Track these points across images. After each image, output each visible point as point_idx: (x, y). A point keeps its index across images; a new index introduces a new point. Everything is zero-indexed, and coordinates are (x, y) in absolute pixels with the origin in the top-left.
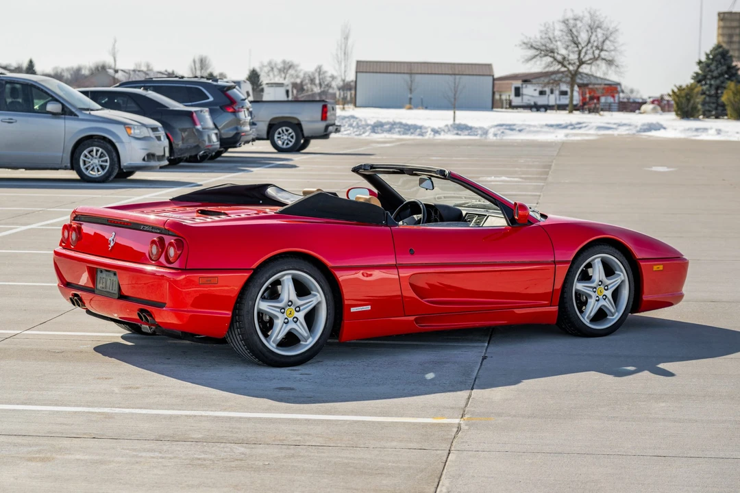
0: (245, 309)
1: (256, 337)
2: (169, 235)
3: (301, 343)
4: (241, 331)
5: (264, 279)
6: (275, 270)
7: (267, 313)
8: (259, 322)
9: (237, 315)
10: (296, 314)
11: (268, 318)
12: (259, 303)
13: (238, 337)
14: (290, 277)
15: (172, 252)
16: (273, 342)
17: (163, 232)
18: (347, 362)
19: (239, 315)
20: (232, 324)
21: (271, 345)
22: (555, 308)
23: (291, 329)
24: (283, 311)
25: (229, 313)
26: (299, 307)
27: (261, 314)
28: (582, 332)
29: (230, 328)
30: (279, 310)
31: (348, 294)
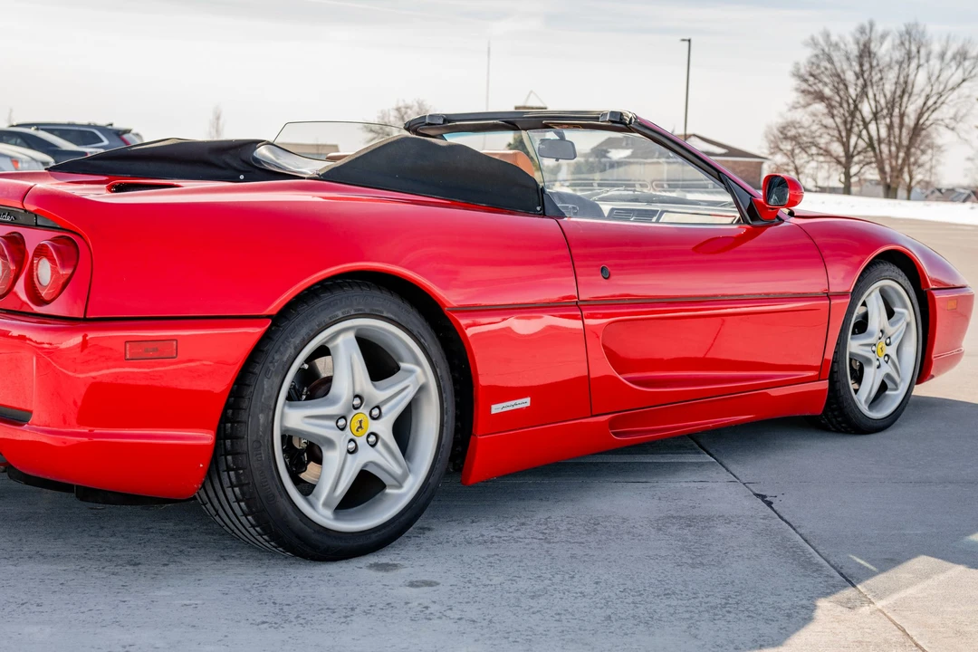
0: (250, 434)
1: (282, 501)
2: (37, 226)
3: (388, 491)
4: (243, 493)
5: (291, 351)
6: (314, 325)
7: (301, 434)
8: (284, 451)
10: (374, 426)
11: (305, 443)
12: (282, 413)
14: (351, 336)
15: (44, 271)
16: (326, 504)
17: (21, 219)
19: (235, 454)
21: (322, 514)
23: (366, 465)
24: (342, 422)
25: (206, 437)
26: (378, 407)
27: (287, 439)
29: (209, 475)
30: (333, 423)
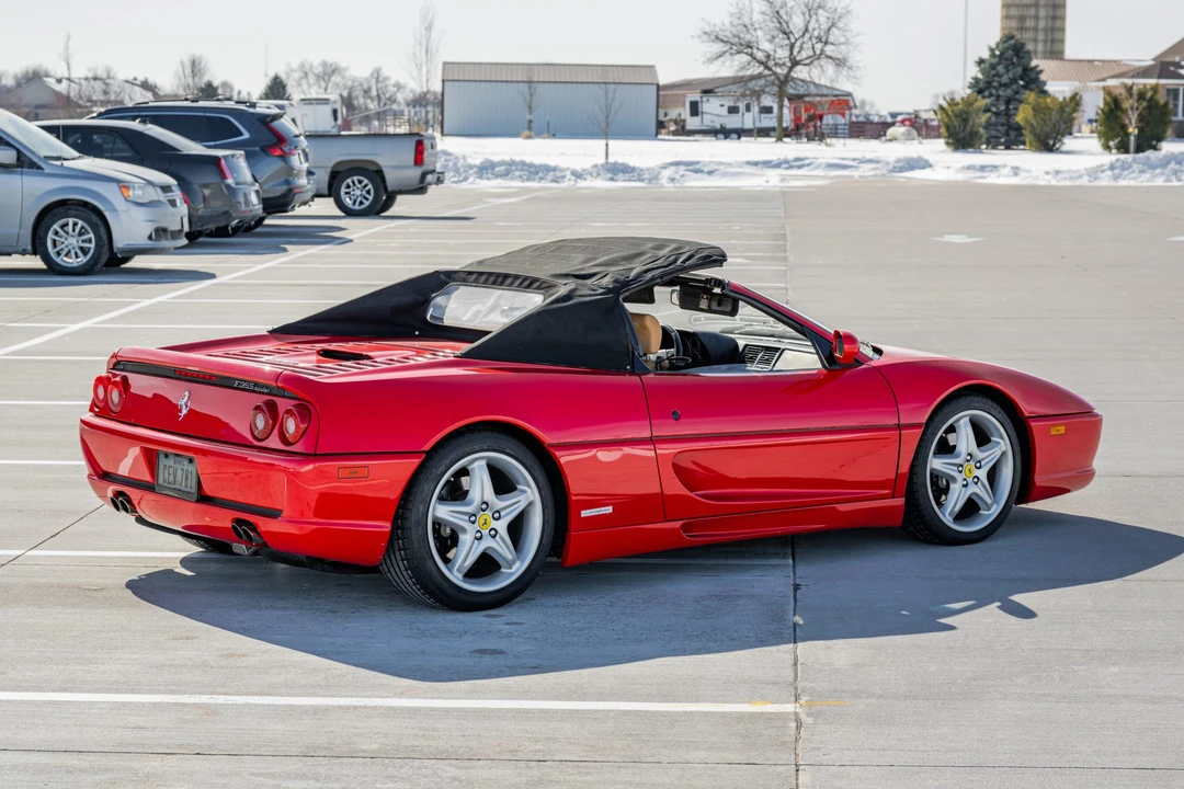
0: (414, 517)
1: (430, 564)
2: (284, 397)
3: (502, 570)
4: (406, 555)
5: (442, 468)
6: (460, 452)
7: (447, 523)
8: (435, 538)
9: (399, 528)
10: (494, 524)
11: (448, 531)
12: (434, 507)
13: (400, 563)
14: (484, 463)
15: (291, 426)
16: (458, 570)
17: (275, 392)
18: (574, 600)
19: (403, 529)
20: (391, 544)
21: (456, 577)
22: (900, 501)
23: (486, 549)
24: (473, 519)
25: (386, 526)
26: (498, 512)
27: (437, 524)
28: (941, 537)
29: (388, 551)
30: (467, 518)
31: (576, 486)
